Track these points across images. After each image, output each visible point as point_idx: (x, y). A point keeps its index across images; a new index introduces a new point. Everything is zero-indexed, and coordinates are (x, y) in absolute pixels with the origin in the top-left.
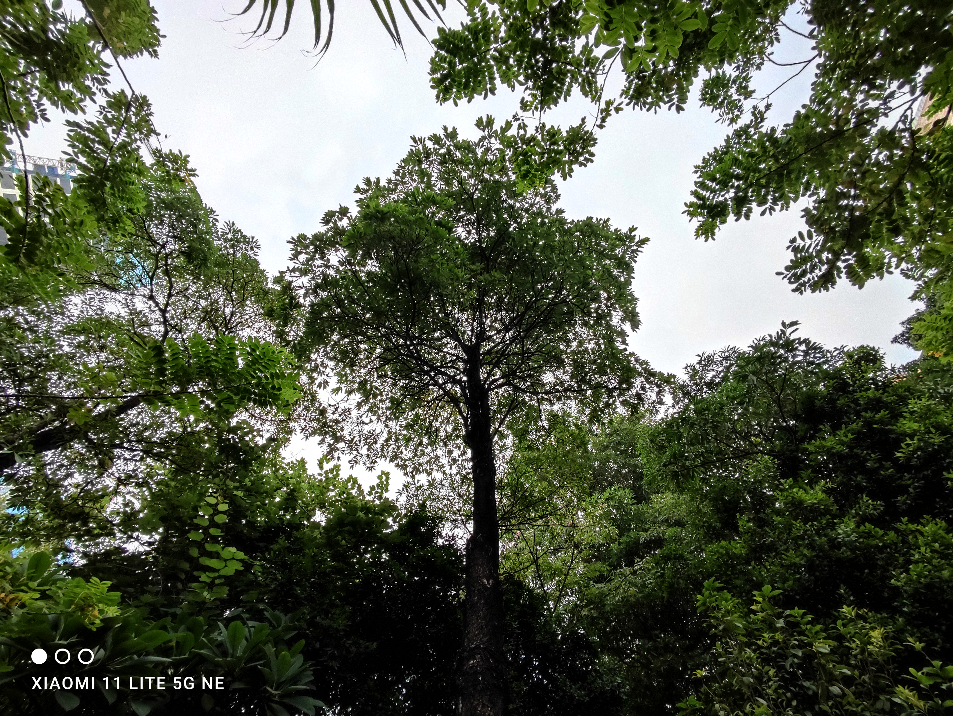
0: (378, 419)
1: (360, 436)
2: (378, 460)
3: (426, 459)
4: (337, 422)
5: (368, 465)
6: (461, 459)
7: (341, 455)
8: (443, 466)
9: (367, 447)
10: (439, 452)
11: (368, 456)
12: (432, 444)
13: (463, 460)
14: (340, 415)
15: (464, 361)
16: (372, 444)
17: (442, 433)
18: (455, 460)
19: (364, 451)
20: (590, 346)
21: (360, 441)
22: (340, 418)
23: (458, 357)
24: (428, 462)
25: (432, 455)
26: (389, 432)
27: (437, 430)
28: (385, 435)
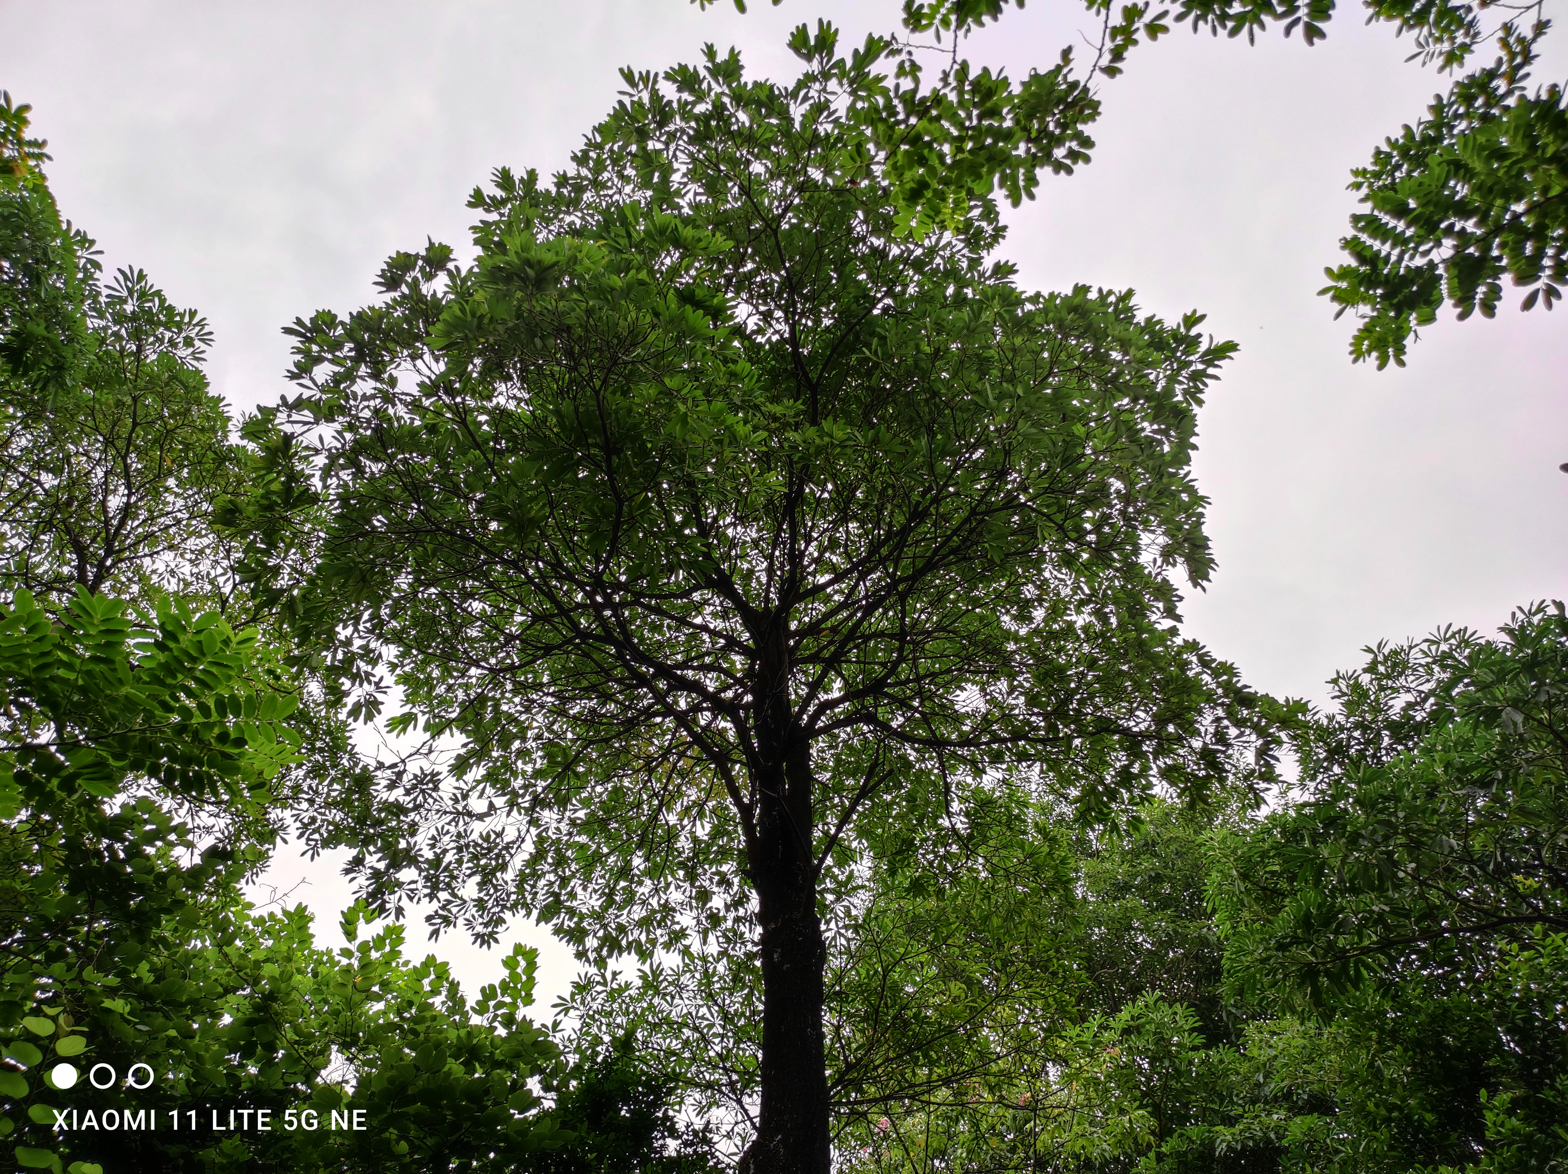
0: (512, 804)
1: (459, 849)
2: (507, 915)
3: (638, 912)
4: (397, 809)
5: (480, 929)
6: (731, 915)
7: (405, 903)
8: (682, 934)
9: (477, 878)
10: (675, 896)
11: (480, 904)
12: (654, 872)
13: (737, 920)
14: (408, 793)
15: (745, 651)
16: (493, 873)
17: (683, 843)
18: (715, 920)
19: (470, 889)
20: (1080, 620)
21: (460, 862)
22: (405, 800)
23: (732, 643)
24: (645, 923)
25: (654, 902)
26: (540, 840)
27: (672, 835)
28: (529, 847)
